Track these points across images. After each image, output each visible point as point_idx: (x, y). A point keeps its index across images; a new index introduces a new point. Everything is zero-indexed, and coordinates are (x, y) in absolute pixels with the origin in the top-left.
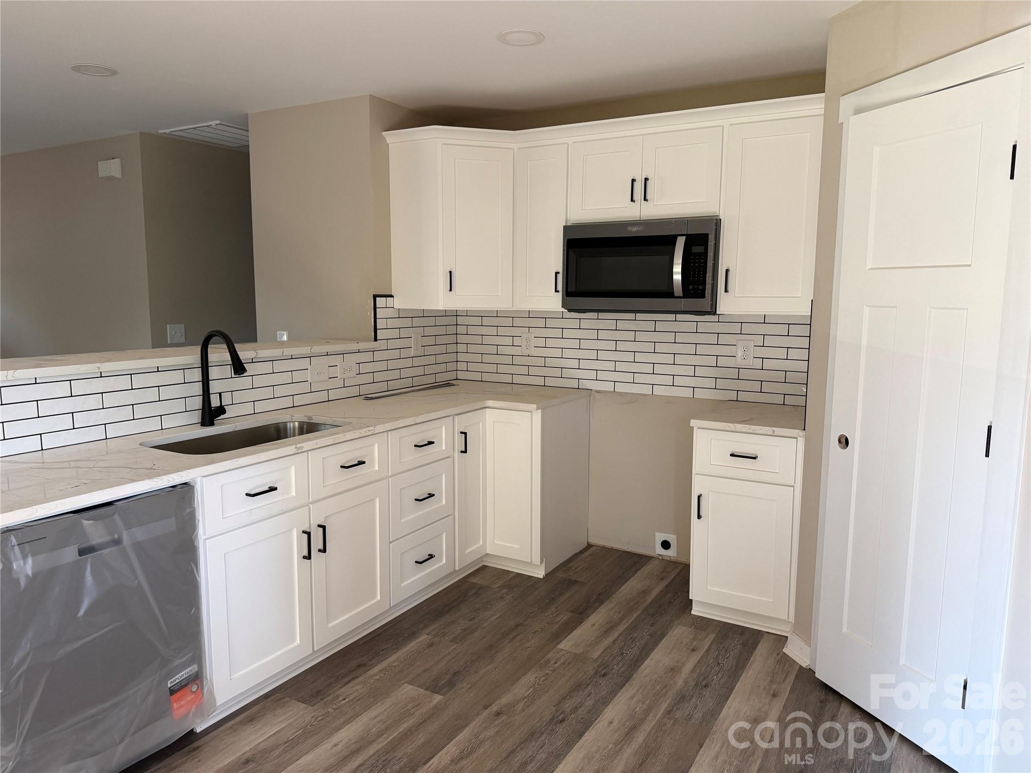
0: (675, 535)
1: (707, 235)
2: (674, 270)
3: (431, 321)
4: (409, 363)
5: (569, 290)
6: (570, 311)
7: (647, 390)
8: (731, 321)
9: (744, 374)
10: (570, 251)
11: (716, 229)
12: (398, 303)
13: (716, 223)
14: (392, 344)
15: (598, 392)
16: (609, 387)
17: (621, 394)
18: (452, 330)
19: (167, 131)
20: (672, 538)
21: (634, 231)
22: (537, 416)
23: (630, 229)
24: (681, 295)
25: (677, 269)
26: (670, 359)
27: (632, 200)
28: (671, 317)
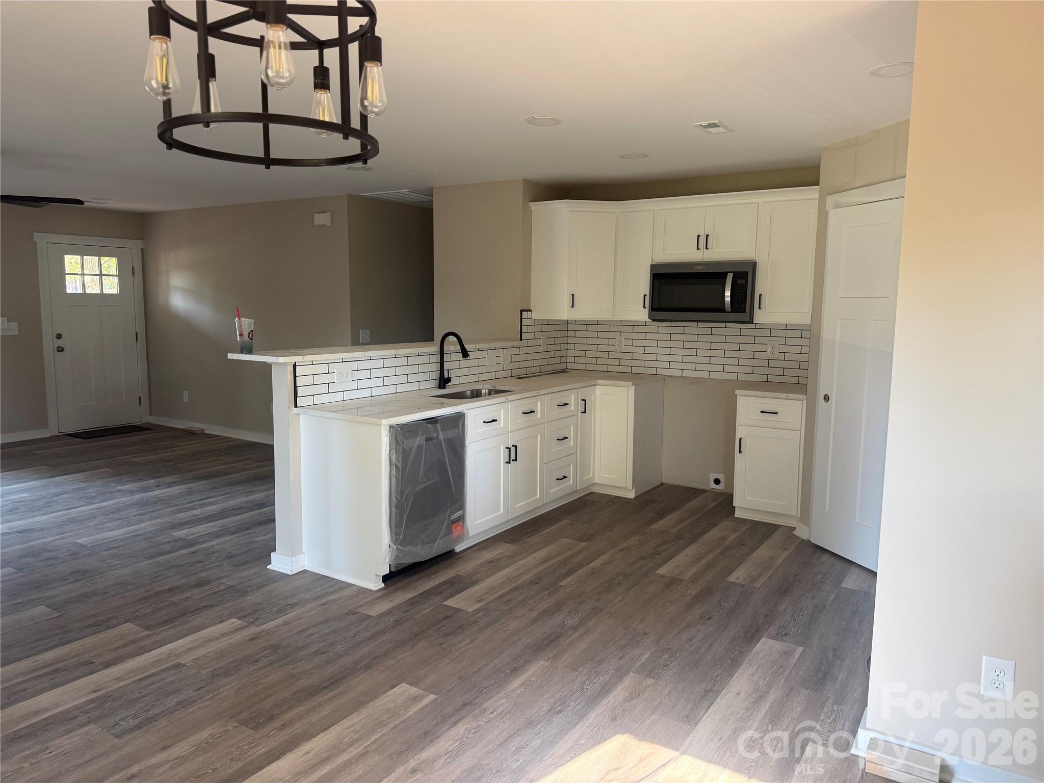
0: (723, 474)
1: (747, 272)
2: (726, 294)
3: (552, 328)
4: (538, 356)
5: (654, 307)
6: (653, 320)
7: (706, 375)
8: (763, 327)
9: (772, 364)
10: (655, 281)
11: (753, 269)
12: (534, 315)
13: (754, 265)
14: (530, 343)
15: (670, 377)
16: (679, 373)
17: (687, 378)
18: (564, 334)
19: (367, 194)
20: (721, 477)
21: (699, 269)
22: (632, 390)
23: (696, 267)
24: (730, 310)
25: (728, 293)
26: (721, 353)
27: (698, 249)
28: (723, 325)
